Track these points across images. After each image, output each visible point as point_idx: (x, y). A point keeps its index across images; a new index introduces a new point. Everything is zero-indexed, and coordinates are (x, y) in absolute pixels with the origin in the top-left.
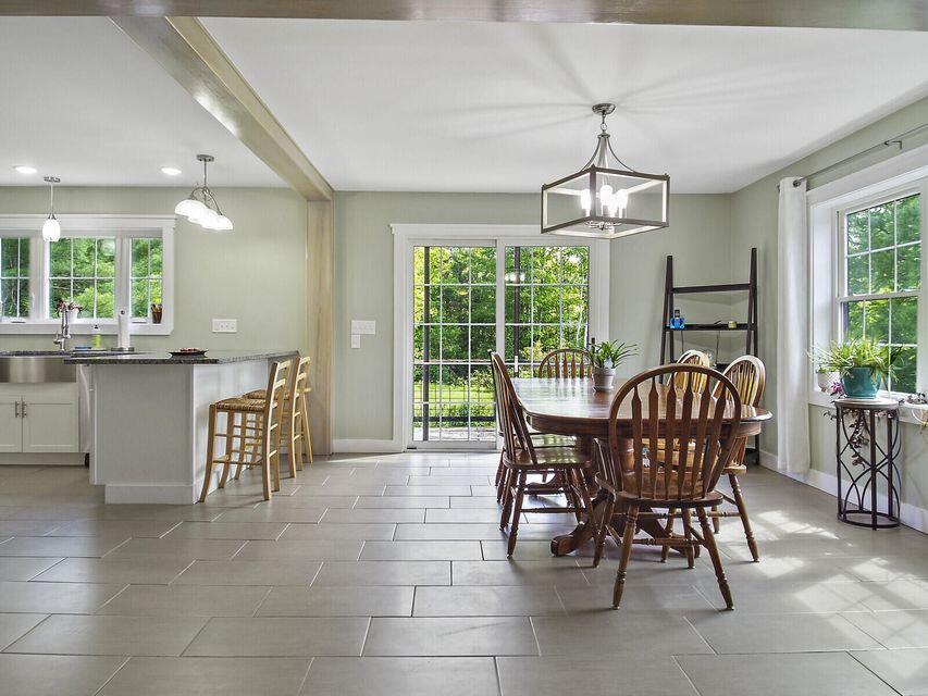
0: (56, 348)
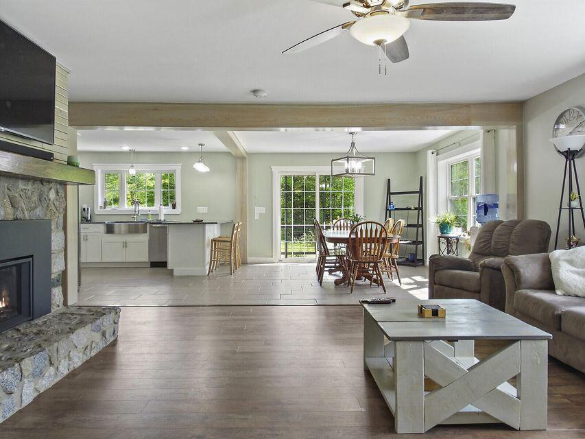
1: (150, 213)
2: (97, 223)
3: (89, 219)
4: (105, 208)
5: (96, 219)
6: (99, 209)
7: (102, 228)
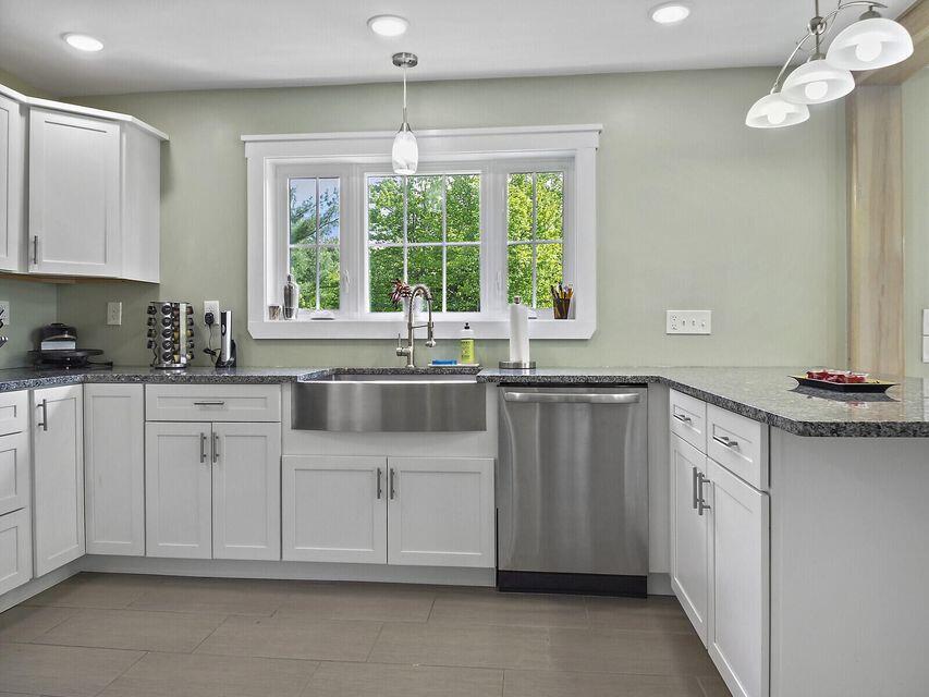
0: (401, 363)
1: (471, 334)
2: (262, 381)
3: (228, 357)
4: (288, 312)
5: (258, 363)
6: (266, 318)
7: (282, 402)
